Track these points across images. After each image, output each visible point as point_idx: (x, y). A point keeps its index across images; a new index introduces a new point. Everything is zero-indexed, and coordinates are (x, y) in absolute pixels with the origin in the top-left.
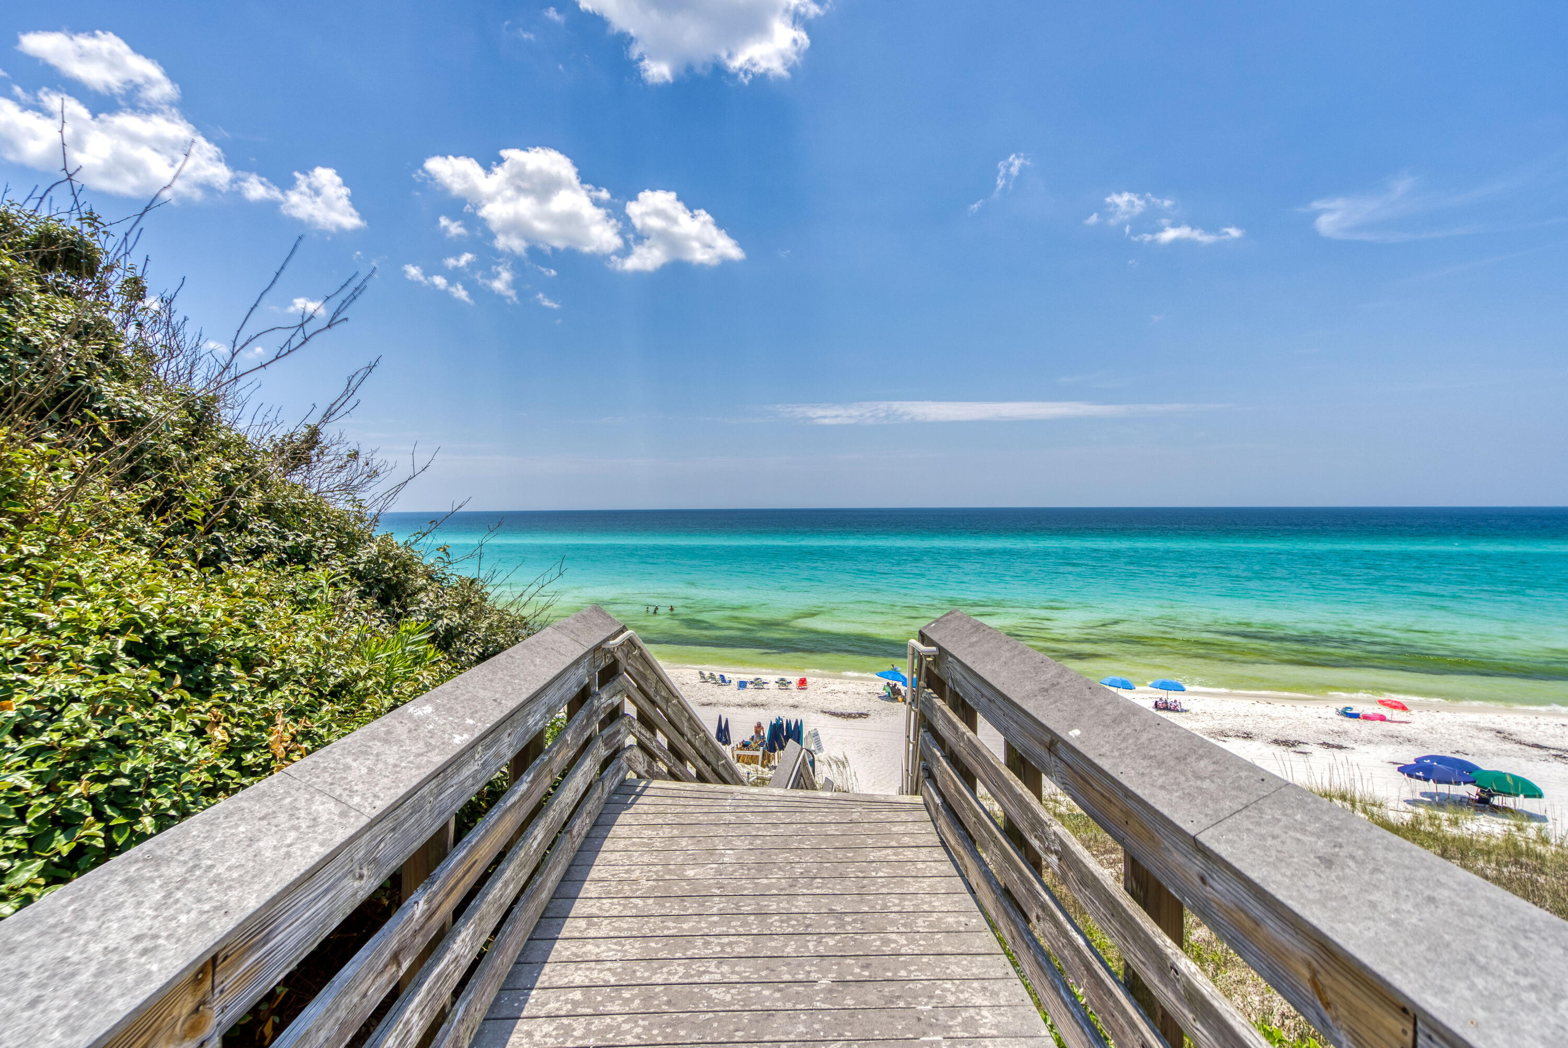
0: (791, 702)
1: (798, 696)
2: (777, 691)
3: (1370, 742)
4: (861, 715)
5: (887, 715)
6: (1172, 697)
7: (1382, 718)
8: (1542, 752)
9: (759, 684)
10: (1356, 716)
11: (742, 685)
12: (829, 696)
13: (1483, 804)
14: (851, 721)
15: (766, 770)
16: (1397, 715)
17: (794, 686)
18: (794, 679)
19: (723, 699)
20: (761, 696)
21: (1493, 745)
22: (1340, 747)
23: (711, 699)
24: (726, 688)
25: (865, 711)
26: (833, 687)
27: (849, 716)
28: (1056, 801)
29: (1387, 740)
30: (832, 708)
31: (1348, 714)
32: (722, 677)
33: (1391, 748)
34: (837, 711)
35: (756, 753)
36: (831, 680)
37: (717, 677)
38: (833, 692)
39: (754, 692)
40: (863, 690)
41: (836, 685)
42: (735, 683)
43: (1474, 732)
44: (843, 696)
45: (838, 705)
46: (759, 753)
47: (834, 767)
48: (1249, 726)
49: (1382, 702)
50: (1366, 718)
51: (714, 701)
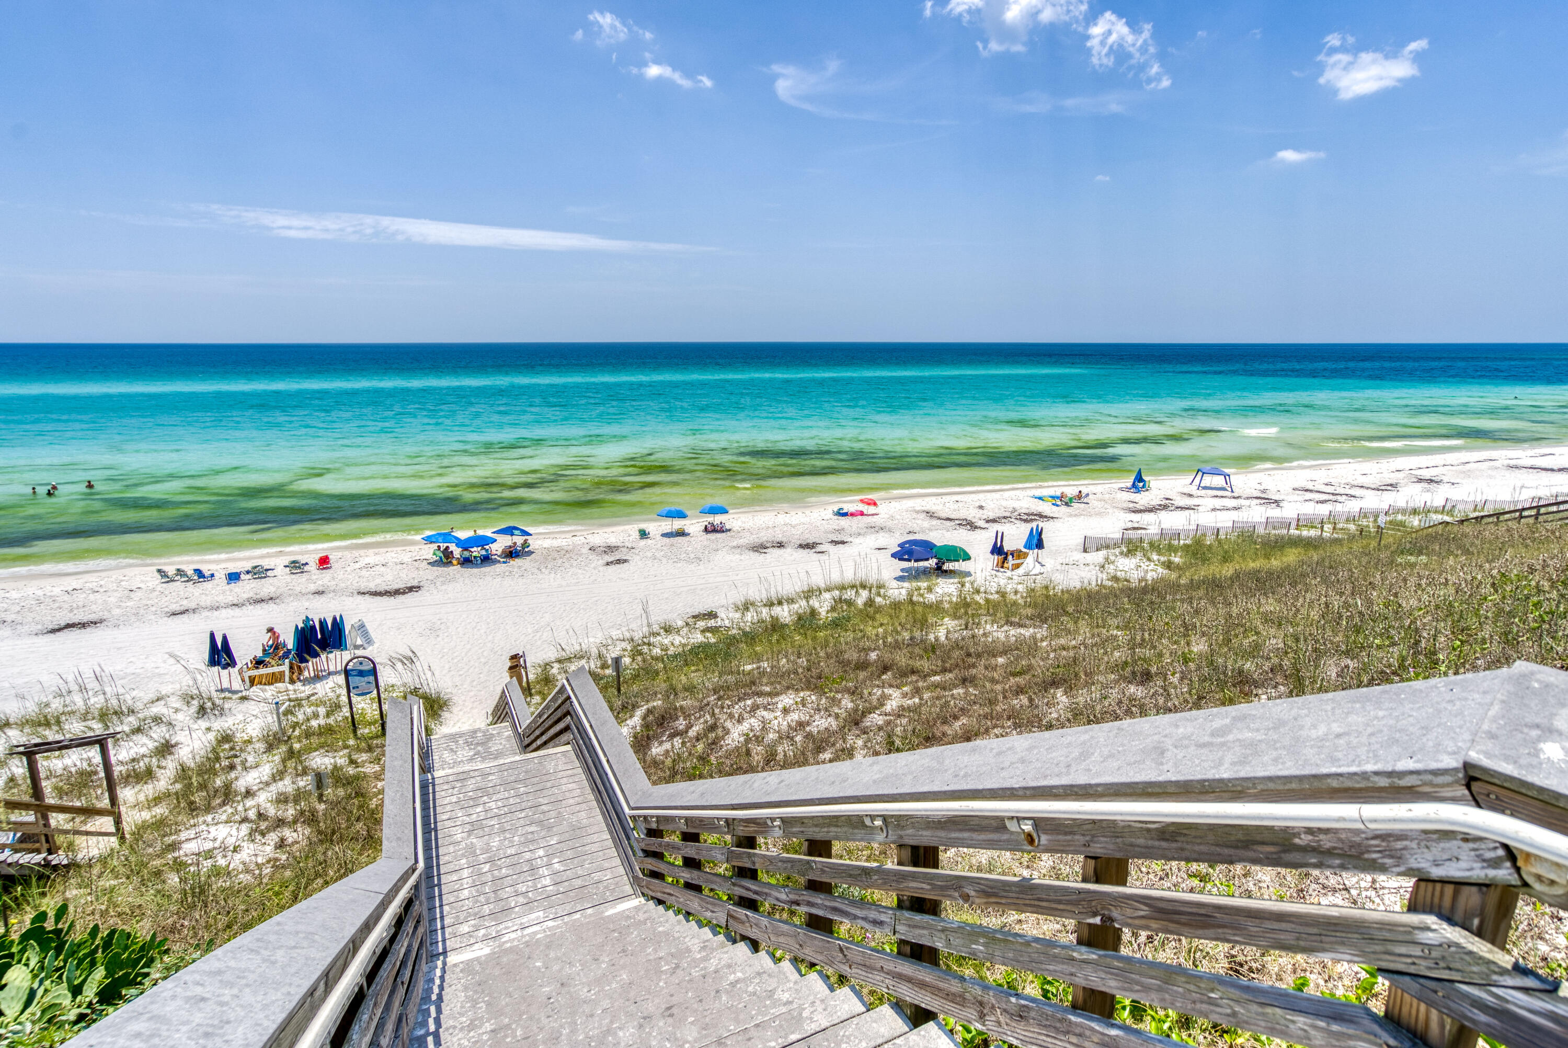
0: (313, 587)
1: (323, 579)
2: (289, 578)
3: (859, 534)
4: (411, 589)
5: (443, 583)
6: (717, 519)
7: (862, 514)
8: (952, 523)
9: (258, 573)
10: (845, 514)
11: (233, 577)
12: (364, 573)
13: (940, 570)
14: (401, 598)
15: (298, 685)
16: (871, 509)
17: (313, 567)
18: (312, 560)
19: (206, 601)
20: (266, 587)
21: (927, 523)
22: (843, 543)
23: (186, 604)
24: (208, 585)
25: (415, 583)
26: (367, 560)
27: (397, 592)
28: (649, 644)
29: (870, 530)
30: (372, 587)
31: (841, 514)
32: (199, 573)
33: (873, 537)
34: (378, 590)
35: (281, 668)
36: (362, 552)
37: (190, 572)
38: (369, 567)
39: (255, 584)
40: (406, 558)
41: (370, 557)
42: (221, 576)
43: (915, 515)
44: (383, 569)
45: (378, 581)
46: (285, 668)
47: (399, 666)
48: (779, 538)
49: (862, 501)
50: (852, 515)
51: (193, 605)
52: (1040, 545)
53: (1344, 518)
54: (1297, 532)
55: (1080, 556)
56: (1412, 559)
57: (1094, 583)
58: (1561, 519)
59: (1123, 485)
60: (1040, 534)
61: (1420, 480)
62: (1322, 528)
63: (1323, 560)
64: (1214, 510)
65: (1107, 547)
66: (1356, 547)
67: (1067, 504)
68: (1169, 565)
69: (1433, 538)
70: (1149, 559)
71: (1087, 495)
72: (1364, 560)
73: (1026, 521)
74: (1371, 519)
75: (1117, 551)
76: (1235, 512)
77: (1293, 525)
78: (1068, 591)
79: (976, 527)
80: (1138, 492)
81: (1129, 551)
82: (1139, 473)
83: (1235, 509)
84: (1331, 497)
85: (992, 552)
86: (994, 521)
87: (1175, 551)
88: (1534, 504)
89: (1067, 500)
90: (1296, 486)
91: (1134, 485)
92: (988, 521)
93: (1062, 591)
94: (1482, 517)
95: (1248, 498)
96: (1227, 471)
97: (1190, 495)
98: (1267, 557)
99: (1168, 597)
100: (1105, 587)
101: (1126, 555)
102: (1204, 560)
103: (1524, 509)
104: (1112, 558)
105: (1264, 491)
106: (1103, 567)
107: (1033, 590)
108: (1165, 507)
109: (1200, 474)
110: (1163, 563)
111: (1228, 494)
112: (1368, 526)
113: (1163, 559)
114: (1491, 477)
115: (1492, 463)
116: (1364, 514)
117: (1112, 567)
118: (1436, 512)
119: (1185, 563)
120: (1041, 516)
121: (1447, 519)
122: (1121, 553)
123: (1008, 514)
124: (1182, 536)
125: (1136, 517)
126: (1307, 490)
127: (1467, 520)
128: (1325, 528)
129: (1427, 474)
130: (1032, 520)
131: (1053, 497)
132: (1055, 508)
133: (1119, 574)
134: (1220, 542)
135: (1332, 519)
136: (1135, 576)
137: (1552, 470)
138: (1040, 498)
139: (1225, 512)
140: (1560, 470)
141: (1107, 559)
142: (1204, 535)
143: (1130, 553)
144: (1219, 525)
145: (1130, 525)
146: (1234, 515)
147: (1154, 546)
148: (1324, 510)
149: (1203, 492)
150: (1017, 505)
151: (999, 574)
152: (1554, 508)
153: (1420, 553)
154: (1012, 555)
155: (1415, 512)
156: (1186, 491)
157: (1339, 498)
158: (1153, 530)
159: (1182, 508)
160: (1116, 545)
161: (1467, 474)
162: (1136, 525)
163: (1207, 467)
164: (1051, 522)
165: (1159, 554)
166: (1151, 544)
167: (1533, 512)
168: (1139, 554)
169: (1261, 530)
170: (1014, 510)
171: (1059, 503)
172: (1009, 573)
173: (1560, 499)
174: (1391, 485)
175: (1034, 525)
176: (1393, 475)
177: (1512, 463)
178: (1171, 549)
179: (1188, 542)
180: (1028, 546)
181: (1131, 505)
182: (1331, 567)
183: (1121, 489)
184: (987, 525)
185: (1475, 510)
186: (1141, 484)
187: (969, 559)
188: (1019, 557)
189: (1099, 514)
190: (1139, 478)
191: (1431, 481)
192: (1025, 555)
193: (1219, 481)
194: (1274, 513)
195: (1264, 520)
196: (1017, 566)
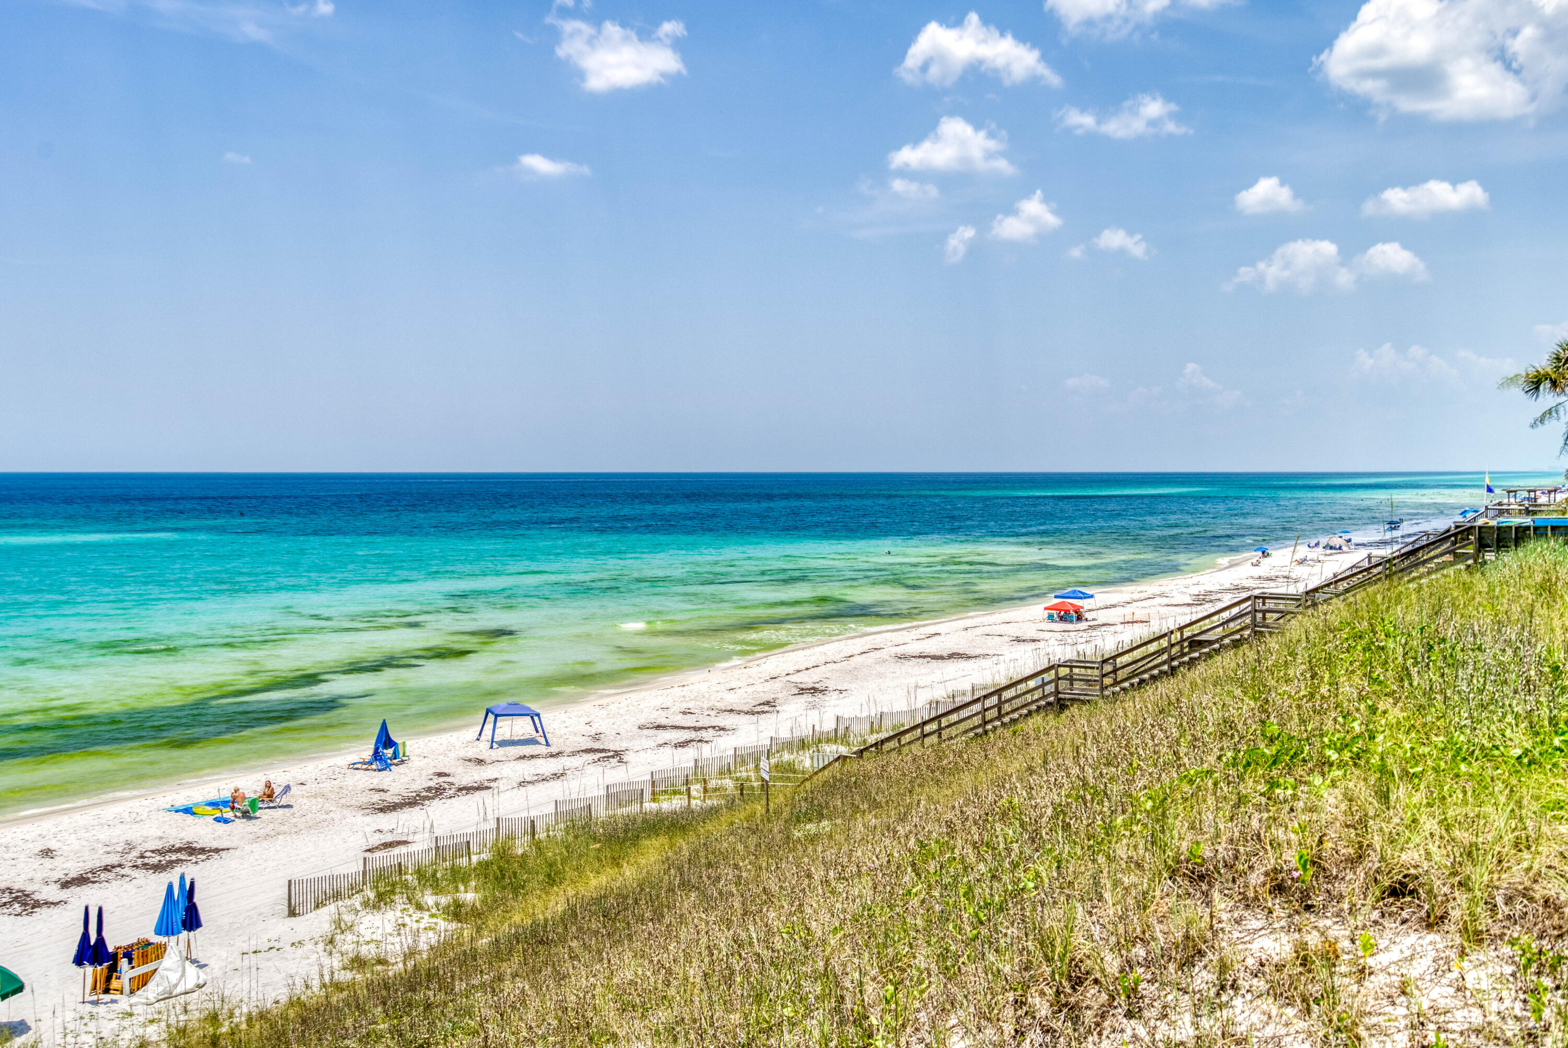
52: (192, 920)
53: (716, 769)
54: (654, 806)
55: (283, 928)
56: (811, 827)
57: (316, 984)
58: (966, 732)
59: (354, 758)
60: (191, 893)
61: (802, 691)
62: (689, 790)
63: (696, 852)
64: (522, 784)
65: (337, 896)
66: (739, 817)
67: (246, 815)
68: (456, 912)
69: (831, 787)
70: (419, 907)
71: (288, 788)
72: (753, 840)
73: (158, 868)
74: (752, 766)
75: (357, 901)
76: (556, 785)
77: (647, 795)
78: (262, 1016)
79: (37, 904)
80: (386, 767)
81: (380, 896)
82: (384, 728)
83: (556, 776)
84: (693, 735)
85: (79, 960)
86: (81, 880)
87: (465, 880)
88: (933, 715)
89: (245, 805)
90: (642, 721)
91: (377, 756)
92: (65, 885)
93: (250, 1019)
94: (883, 742)
95: (573, 754)
96: (534, 707)
97: (480, 762)
98: (616, 862)
99: (460, 986)
100: (338, 987)
101: (376, 907)
102: (517, 889)
103: (924, 723)
104: (348, 918)
105: (596, 737)
106: (331, 941)
107: (182, 1032)
108: (437, 792)
109: (491, 717)
110: (446, 910)
111: (541, 749)
112: (748, 779)
113: (444, 900)
114: (880, 675)
115: (877, 654)
116: (741, 758)
117: (349, 937)
118: (828, 741)
119: (484, 901)
120: (191, 850)
121: (843, 750)
122: (366, 904)
123: (113, 859)
124: (474, 848)
125: (386, 821)
126: (658, 727)
127: (866, 749)
128: (693, 793)
129: (807, 679)
130: (171, 864)
131: (214, 804)
132: (221, 827)
133: (364, 950)
134: (538, 845)
135: (699, 773)
136: (395, 947)
137: (941, 658)
138: (188, 811)
139: (541, 786)
140: (951, 656)
141: (338, 923)
142: (511, 837)
143: (382, 900)
144: (534, 813)
145: (376, 840)
146: (556, 790)
147: (428, 879)
148: (686, 758)
149: (500, 753)
150: (133, 834)
151: (101, 1009)
152: (954, 717)
153: (821, 816)
154: (128, 955)
155: (803, 745)
156: (471, 753)
157: (704, 734)
158: (421, 845)
159: (468, 789)
160: (355, 889)
161: (854, 674)
162: (389, 838)
163: (501, 703)
164: (215, 862)
165: (437, 889)
166: (420, 873)
167: (934, 726)
168: (399, 899)
169: (601, 812)
170: (130, 847)
171: (229, 814)
172: (124, 1003)
173: (959, 701)
174: (767, 703)
175: (173, 876)
176: (768, 686)
177: (900, 650)
178: (458, 876)
179: (485, 856)
180: (165, 927)
181: (376, 797)
182: (709, 865)
183: (353, 766)
184: (64, 894)
185: (872, 732)
186: (389, 752)
187: (20, 989)
188: (145, 959)
189: (316, 825)
190: (385, 740)
191: (814, 690)
192: (160, 951)
193: (522, 727)
194: (615, 775)
195: (603, 792)
196: (143, 981)
